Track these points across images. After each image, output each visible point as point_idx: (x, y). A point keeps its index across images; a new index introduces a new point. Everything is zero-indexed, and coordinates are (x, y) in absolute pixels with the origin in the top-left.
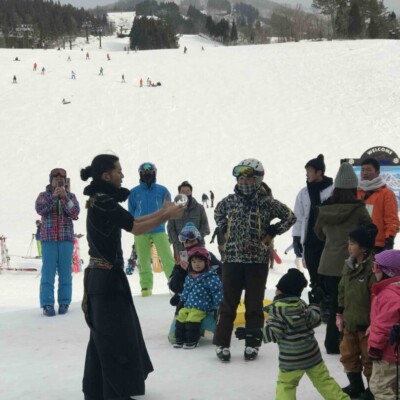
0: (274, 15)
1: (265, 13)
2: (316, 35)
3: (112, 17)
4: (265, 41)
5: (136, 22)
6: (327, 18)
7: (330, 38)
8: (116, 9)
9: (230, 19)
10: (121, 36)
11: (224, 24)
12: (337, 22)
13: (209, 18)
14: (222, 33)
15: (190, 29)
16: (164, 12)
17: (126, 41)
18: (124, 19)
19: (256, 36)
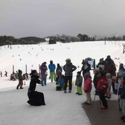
0: (71, 38)
1: (70, 38)
2: (78, 41)
3: (46, 39)
4: (70, 42)
5: (50, 40)
6: (79, 38)
7: (80, 41)
8: (47, 38)
9: (64, 39)
10: (47, 42)
11: (63, 40)
12: (81, 39)
13: (61, 39)
14: (63, 41)
15: (58, 41)
16: (54, 38)
17: (48, 43)
18: (48, 40)
19: (68, 41)
